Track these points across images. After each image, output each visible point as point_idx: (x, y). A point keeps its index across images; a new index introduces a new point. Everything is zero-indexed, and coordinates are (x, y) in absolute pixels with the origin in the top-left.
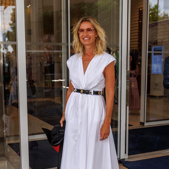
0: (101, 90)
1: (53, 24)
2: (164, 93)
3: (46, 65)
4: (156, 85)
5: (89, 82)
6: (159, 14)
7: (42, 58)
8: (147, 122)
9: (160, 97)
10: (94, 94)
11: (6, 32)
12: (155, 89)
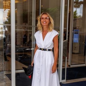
0: (52, 49)
1: (28, 18)
2: (79, 52)
3: (23, 37)
4: (75, 48)
5: (46, 45)
6: (77, 15)
7: (22, 34)
8: (71, 65)
9: (77, 53)
10: (48, 51)
11: (5, 21)
12: (75, 50)
